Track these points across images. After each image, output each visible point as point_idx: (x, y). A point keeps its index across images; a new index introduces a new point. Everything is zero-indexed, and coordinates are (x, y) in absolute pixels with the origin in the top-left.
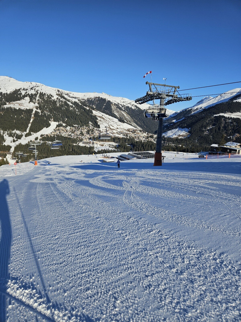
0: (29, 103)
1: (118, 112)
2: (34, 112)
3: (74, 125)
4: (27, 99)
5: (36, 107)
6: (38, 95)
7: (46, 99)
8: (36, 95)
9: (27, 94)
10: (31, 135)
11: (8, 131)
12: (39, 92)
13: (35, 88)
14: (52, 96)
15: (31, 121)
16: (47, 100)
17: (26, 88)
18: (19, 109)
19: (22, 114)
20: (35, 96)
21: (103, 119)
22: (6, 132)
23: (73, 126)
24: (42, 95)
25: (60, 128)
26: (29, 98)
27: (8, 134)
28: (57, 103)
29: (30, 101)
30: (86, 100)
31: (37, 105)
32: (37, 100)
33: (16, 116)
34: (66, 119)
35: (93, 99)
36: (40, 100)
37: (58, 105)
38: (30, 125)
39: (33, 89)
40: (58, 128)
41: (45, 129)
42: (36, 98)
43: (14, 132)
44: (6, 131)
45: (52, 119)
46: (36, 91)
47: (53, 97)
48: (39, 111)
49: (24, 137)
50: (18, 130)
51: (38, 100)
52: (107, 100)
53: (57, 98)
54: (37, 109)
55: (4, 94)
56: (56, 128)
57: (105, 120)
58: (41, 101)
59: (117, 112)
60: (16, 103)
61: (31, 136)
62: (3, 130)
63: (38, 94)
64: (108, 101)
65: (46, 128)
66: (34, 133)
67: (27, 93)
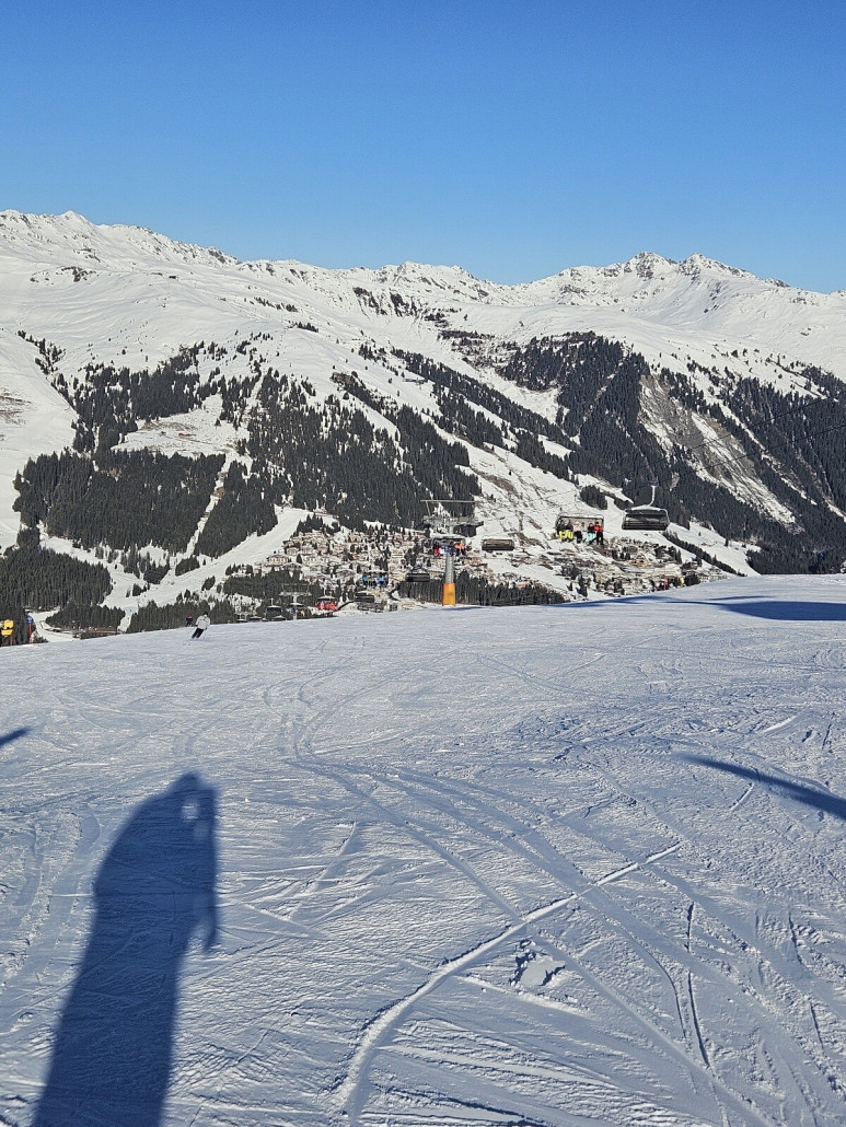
0: (218, 423)
1: (671, 418)
2: (226, 468)
3: (368, 524)
4: (215, 403)
5: (239, 443)
6: (258, 385)
7: (283, 407)
8: (249, 384)
9: (214, 383)
10: (198, 567)
11: (126, 550)
12: (264, 368)
13: (254, 344)
14: (308, 387)
15: (210, 508)
16: (287, 409)
17: (220, 345)
18: (176, 455)
19: (184, 479)
20: (245, 391)
21: (510, 488)
22: (120, 552)
23: (362, 528)
24: (272, 384)
25: (308, 535)
26: (221, 402)
27: (123, 562)
28: (323, 423)
29: (223, 417)
30: (524, 351)
31: (244, 434)
32: (248, 409)
33: (159, 488)
34: (344, 495)
35: (557, 343)
36: (261, 410)
37: (325, 433)
38: (201, 525)
39: (245, 353)
40: (301, 535)
41: (252, 539)
42: (248, 401)
43: (143, 552)
44: (121, 549)
45: (290, 497)
46: (256, 362)
47: (314, 394)
48: (247, 461)
49: (172, 572)
50: (160, 545)
51: (254, 412)
52: (625, 355)
53: (330, 401)
54: (241, 452)
55: (136, 376)
56: (296, 534)
57: (513, 497)
58: (264, 418)
59: (669, 422)
60: (172, 425)
61: (196, 570)
62: (111, 547)
63: (257, 379)
64: (634, 355)
65: (259, 535)
66: (208, 559)
67: (218, 372)
